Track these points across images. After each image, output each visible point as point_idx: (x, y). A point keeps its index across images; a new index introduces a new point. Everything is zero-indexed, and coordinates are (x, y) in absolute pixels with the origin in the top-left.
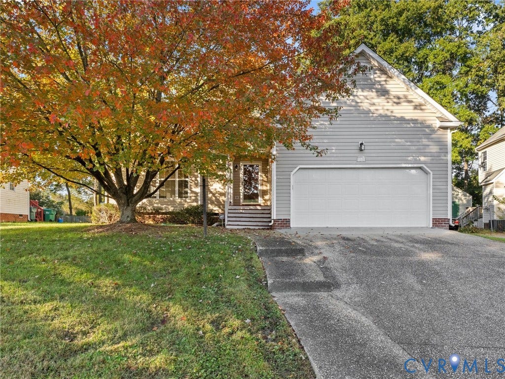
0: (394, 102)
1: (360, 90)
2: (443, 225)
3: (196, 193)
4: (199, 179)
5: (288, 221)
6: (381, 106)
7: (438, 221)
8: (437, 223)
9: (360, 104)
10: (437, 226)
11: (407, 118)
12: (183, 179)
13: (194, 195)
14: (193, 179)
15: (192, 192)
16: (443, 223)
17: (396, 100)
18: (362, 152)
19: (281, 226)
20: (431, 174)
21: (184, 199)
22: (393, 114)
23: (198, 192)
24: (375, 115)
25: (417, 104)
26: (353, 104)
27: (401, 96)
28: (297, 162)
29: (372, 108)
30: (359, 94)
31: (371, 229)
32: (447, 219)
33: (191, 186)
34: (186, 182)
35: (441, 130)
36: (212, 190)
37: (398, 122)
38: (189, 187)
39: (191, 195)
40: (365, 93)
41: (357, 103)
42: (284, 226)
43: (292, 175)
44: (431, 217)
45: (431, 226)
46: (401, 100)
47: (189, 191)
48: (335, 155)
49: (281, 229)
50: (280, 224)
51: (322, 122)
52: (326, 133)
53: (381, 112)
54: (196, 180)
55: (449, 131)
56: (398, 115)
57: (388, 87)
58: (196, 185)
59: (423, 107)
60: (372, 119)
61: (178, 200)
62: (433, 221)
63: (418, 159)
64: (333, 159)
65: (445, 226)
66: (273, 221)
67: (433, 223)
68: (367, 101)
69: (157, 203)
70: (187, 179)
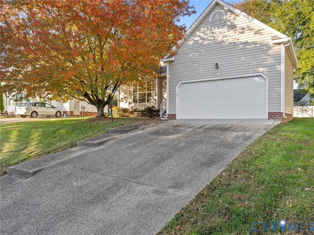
0: (240, 32)
1: (217, 28)
2: (277, 117)
3: (155, 100)
4: (157, 91)
5: (175, 115)
6: (230, 36)
7: (273, 114)
8: (272, 115)
9: (216, 38)
10: (273, 118)
11: (249, 41)
12: (149, 92)
13: (154, 101)
14: (154, 91)
15: (154, 99)
16: (277, 115)
17: (241, 31)
18: (217, 69)
19: (172, 118)
20: (267, 80)
21: (150, 103)
22: (239, 41)
23: (156, 99)
24: (226, 43)
25: (257, 30)
26: (212, 38)
27: (245, 27)
28: (179, 80)
29: (225, 39)
30: (216, 31)
31: (223, 120)
32: (280, 113)
33: (153, 95)
34: (150, 93)
35: (276, 45)
36: (165, 97)
37: (243, 45)
38: (152, 97)
39: (153, 101)
40: (221, 30)
41: (214, 37)
42: (173, 118)
43: (176, 88)
44: (267, 112)
45: (267, 118)
46: (245, 29)
47: (152, 99)
48: (201, 73)
49: (171, 120)
50: (171, 117)
51: (194, 53)
52: (195, 60)
53: (231, 40)
54: (156, 92)
55: (282, 45)
56: (243, 41)
57: (236, 22)
58: (156, 95)
59: (261, 32)
60: (224, 46)
61: (147, 104)
62: (269, 114)
63: (257, 70)
64: (200, 75)
65: (279, 118)
66: (167, 115)
67: (269, 116)
68: (221, 35)
69: (138, 106)
70: (151, 92)
